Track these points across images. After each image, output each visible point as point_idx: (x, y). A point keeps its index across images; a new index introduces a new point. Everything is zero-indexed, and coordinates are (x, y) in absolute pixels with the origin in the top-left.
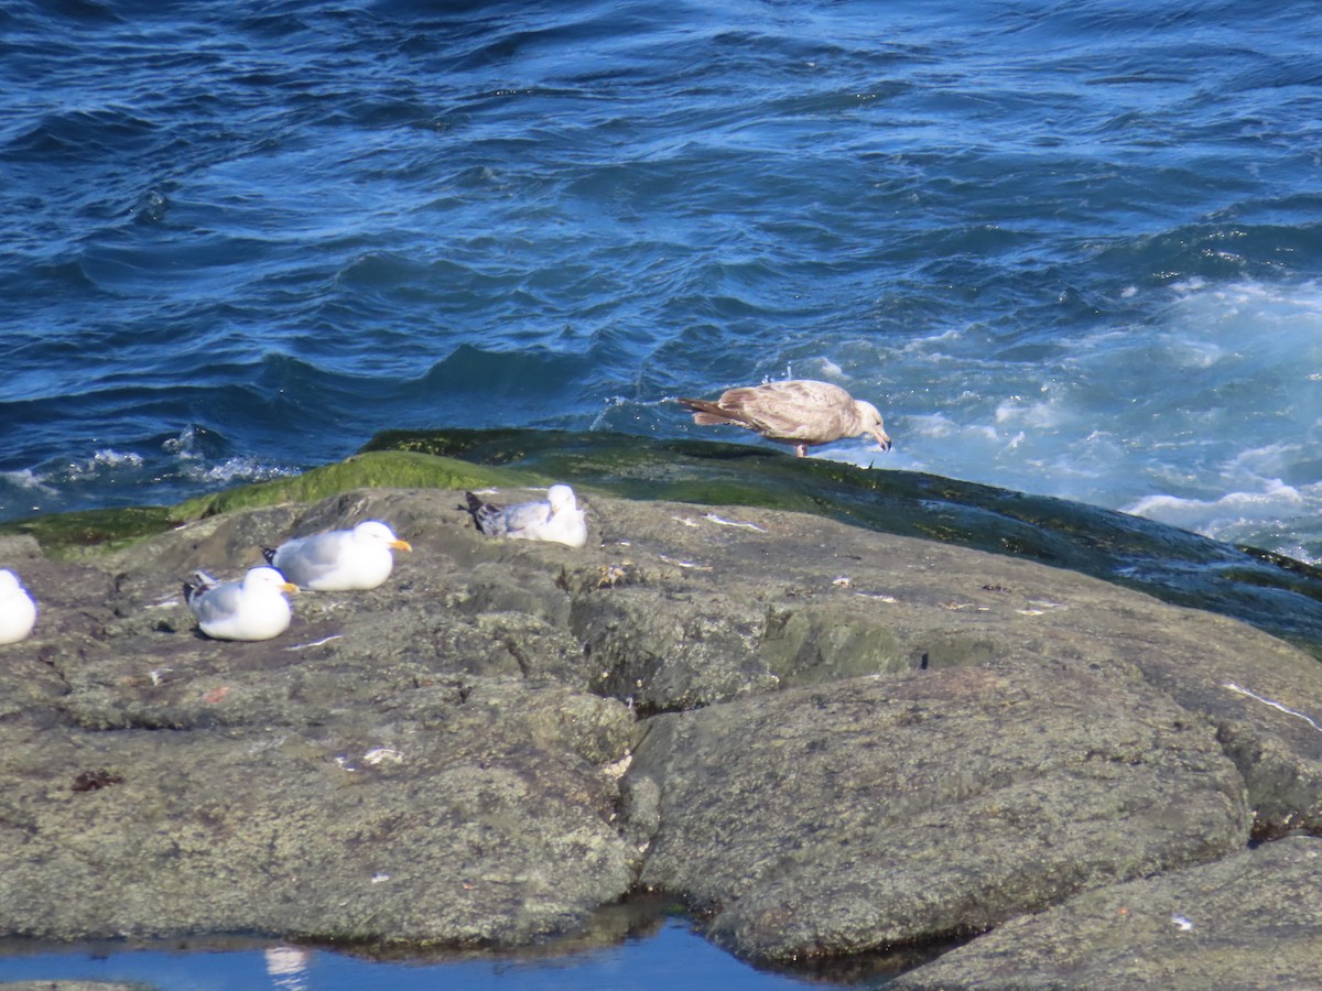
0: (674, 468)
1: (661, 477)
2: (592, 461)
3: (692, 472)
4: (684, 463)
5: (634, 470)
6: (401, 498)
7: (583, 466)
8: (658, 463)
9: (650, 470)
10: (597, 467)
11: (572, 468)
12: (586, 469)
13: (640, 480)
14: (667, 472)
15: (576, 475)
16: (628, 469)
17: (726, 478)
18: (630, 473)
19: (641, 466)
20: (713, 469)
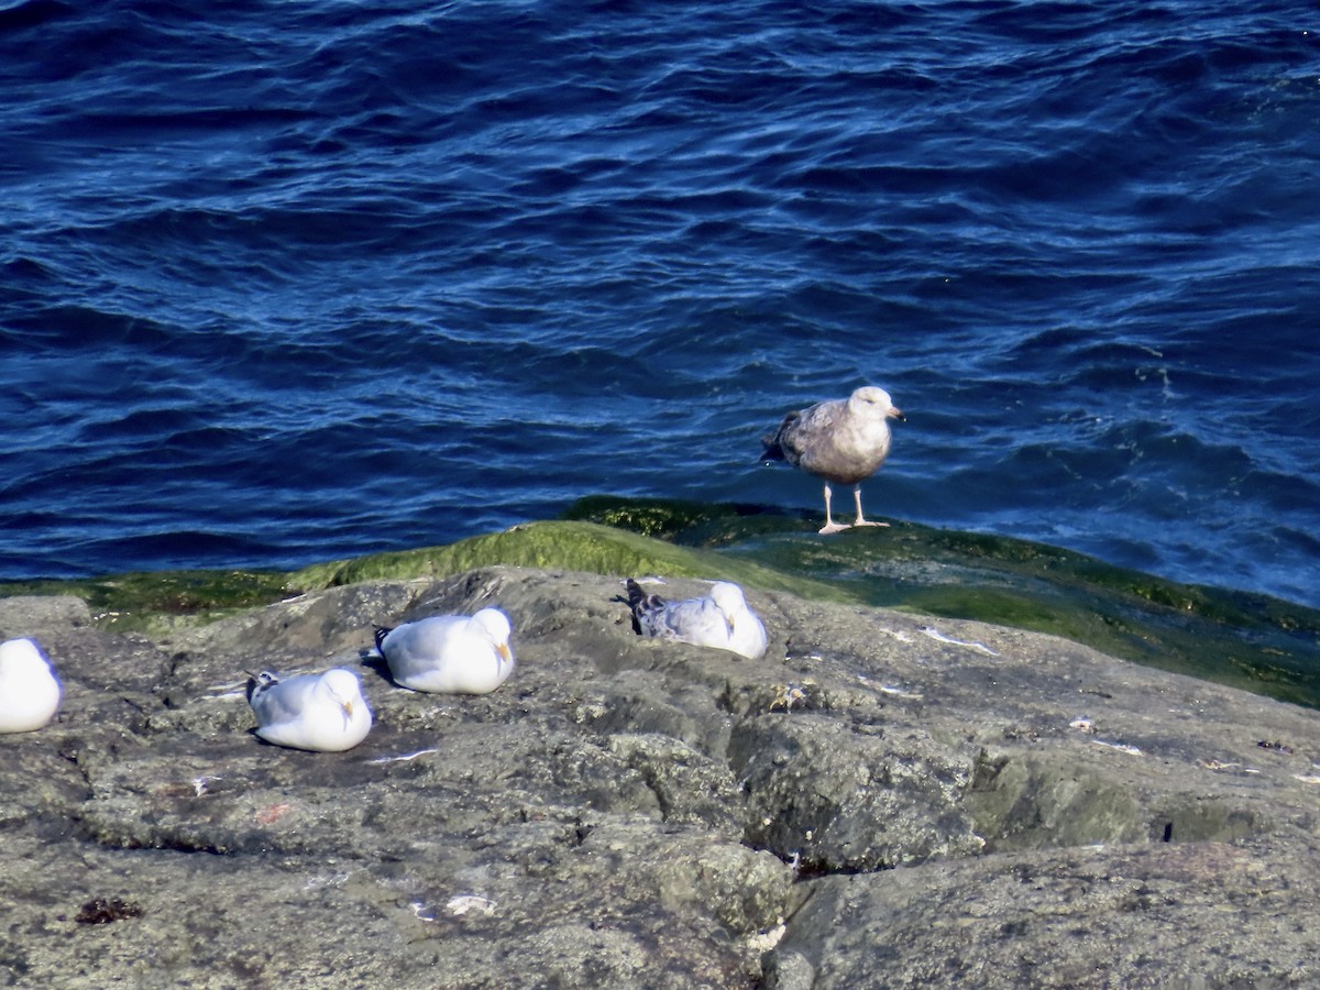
0: (933, 567)
1: (914, 577)
2: (830, 551)
3: (955, 573)
4: (946, 561)
5: (883, 566)
6: (542, 581)
7: (818, 556)
8: (914, 559)
9: (903, 567)
10: (837, 558)
11: (806, 558)
12: (821, 560)
13: (888, 580)
14: (924, 571)
15: (807, 568)
16: (875, 564)
17: (994, 584)
18: (876, 569)
19: (893, 562)
20: (983, 572)
